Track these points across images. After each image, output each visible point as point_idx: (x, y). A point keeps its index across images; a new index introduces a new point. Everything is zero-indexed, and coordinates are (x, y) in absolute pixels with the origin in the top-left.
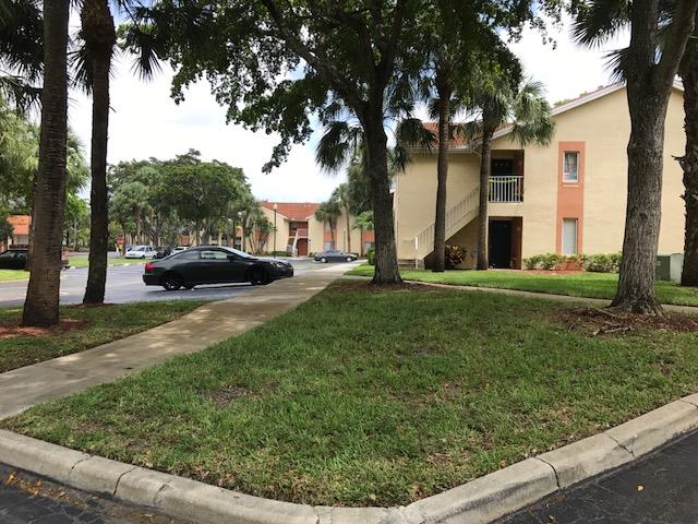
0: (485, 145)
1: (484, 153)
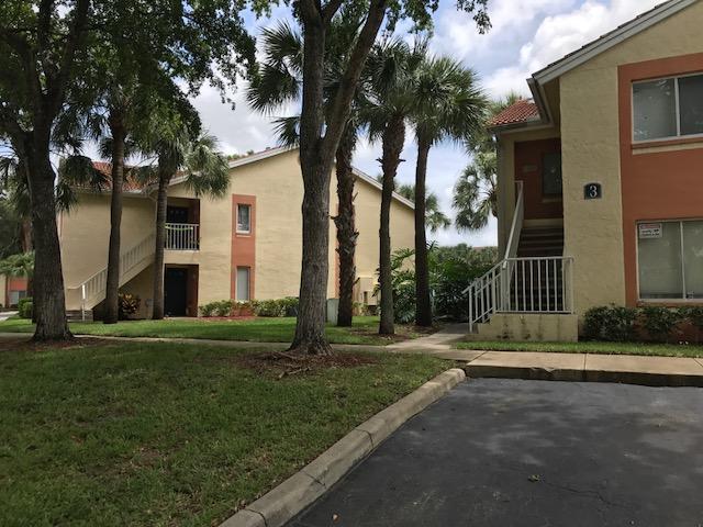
0: (161, 191)
1: (160, 199)
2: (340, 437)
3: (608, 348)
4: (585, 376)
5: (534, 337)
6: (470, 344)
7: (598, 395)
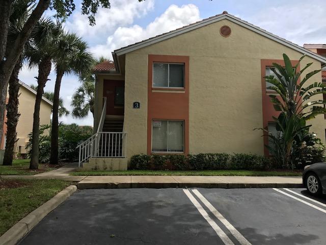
2: (8, 228)
3: (140, 173)
4: (132, 186)
5: (108, 169)
6: (79, 173)
7: (137, 194)
